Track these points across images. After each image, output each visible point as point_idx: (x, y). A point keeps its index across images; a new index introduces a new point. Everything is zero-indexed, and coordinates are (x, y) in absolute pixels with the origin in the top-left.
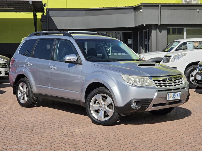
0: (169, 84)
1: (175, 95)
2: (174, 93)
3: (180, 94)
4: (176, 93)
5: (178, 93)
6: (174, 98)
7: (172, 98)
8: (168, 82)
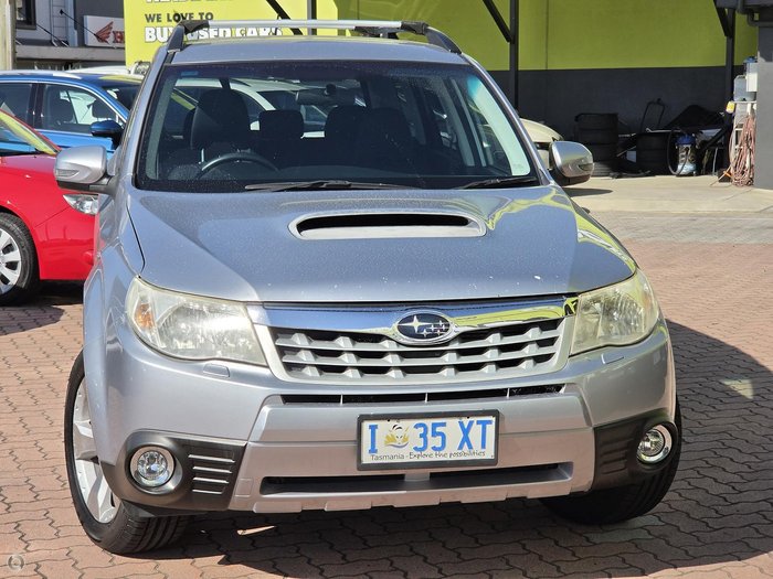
0: (403, 355)
1: (435, 434)
2: (429, 422)
3: (491, 429)
4: (453, 423)
5: (466, 421)
6: (429, 451)
7: (410, 448)
8: (399, 343)
